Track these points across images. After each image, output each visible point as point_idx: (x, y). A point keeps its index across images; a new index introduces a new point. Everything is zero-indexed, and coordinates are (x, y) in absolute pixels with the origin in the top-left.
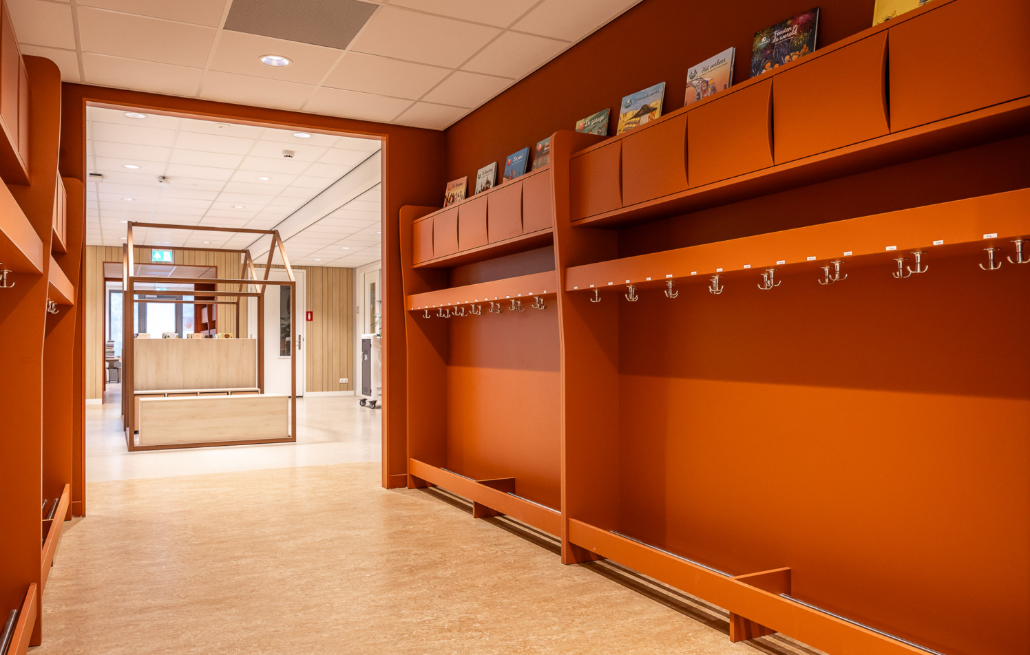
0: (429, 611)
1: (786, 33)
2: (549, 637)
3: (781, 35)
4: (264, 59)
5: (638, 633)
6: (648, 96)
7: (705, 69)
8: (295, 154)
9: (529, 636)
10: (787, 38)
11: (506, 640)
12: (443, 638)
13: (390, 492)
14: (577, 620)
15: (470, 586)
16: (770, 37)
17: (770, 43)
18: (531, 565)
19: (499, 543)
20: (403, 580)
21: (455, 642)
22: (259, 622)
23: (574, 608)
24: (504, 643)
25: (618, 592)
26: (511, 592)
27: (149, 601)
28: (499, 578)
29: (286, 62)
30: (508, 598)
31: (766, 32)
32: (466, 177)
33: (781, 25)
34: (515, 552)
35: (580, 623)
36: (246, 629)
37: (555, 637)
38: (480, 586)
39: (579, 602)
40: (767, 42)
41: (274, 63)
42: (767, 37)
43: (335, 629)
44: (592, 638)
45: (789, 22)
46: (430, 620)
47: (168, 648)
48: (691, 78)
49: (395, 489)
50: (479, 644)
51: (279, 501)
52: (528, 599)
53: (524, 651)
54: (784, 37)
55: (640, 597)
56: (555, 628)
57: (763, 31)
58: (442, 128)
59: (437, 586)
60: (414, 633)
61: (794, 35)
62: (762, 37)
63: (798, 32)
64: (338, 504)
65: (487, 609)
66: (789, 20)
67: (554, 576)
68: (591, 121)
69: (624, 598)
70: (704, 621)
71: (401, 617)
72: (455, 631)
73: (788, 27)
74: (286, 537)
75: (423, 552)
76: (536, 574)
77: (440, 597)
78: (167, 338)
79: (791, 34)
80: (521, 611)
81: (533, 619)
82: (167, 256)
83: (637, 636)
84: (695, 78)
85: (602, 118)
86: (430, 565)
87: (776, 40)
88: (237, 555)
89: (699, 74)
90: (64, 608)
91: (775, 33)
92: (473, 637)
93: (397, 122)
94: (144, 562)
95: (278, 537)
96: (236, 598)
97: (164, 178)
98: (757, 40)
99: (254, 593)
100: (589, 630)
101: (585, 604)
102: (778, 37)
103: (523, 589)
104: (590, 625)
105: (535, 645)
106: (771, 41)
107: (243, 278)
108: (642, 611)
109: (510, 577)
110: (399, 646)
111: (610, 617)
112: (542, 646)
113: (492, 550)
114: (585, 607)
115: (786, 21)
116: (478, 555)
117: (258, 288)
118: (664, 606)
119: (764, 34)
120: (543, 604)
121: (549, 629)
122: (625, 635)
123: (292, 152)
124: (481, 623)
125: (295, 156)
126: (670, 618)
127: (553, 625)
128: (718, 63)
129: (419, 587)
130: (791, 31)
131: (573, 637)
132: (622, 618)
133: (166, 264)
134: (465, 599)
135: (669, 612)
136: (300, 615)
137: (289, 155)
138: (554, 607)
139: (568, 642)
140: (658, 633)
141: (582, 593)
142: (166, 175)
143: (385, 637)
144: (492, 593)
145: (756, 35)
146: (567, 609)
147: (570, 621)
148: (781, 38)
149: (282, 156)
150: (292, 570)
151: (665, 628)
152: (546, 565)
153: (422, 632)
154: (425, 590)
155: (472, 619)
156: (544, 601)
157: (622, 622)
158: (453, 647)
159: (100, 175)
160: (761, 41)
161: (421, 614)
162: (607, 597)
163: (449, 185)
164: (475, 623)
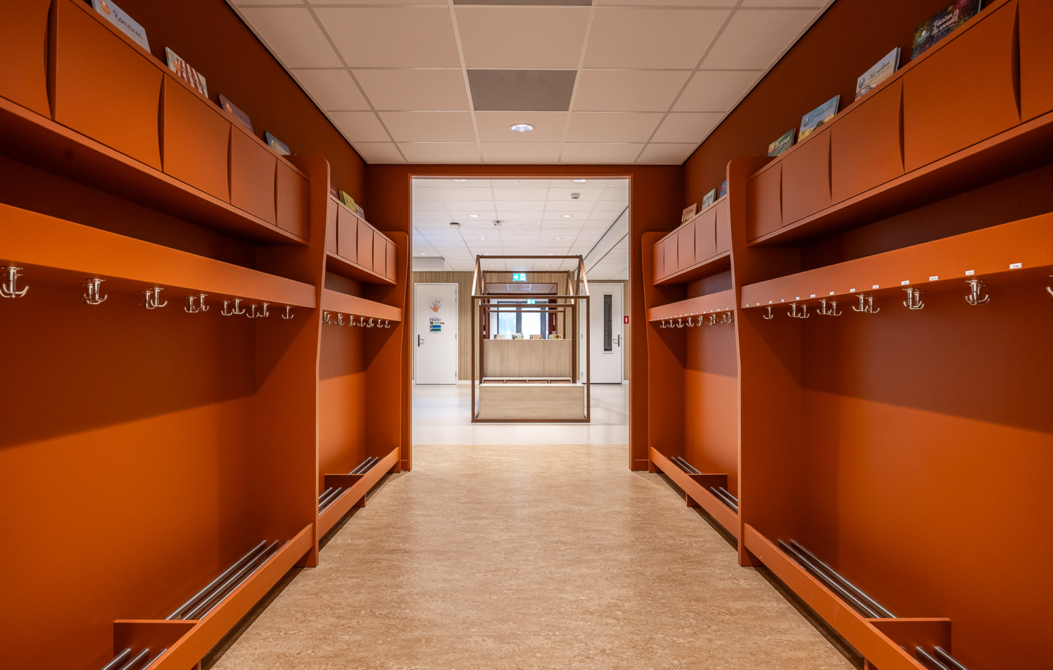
0: (588, 592)
1: (946, 22)
2: (675, 639)
3: (941, 25)
4: (514, 128)
5: (767, 654)
6: (823, 112)
7: (872, 76)
8: (581, 196)
9: (657, 634)
10: (948, 26)
11: (634, 634)
12: (582, 620)
13: (634, 474)
14: (714, 627)
15: (638, 573)
16: (930, 29)
17: (929, 37)
18: (708, 561)
19: (694, 534)
20: (587, 558)
21: (589, 625)
22: (457, 576)
23: (719, 613)
24: (631, 636)
25: (775, 605)
26: (671, 586)
27: (400, 545)
28: (670, 569)
29: (531, 128)
30: (663, 591)
31: (926, 24)
32: (696, 204)
33: (942, 13)
34: (701, 546)
35: (714, 631)
36: (444, 580)
37: (681, 640)
38: (648, 574)
39: (728, 608)
40: (927, 35)
41: (522, 130)
42: (927, 30)
43: (505, 593)
44: (716, 649)
45: (950, 8)
46: (582, 600)
47: (385, 586)
48: (860, 87)
49: (638, 472)
50: (608, 632)
51: (542, 473)
52: (681, 595)
53: (642, 648)
54: (944, 26)
55: (795, 614)
56: (687, 631)
57: (923, 24)
58: (680, 163)
59: (611, 569)
60: (563, 609)
61: (955, 22)
62: (922, 31)
63: (959, 17)
64: (585, 481)
65: (638, 598)
66: (950, 6)
67: (722, 576)
68: (779, 143)
69: (777, 612)
70: (849, 656)
71: (562, 593)
72: (596, 615)
73: (948, 14)
74: (527, 505)
75: (621, 534)
76: (706, 571)
77: (606, 579)
78: (516, 339)
79: (952, 21)
80: (666, 607)
81: (673, 617)
82: (523, 277)
83: (764, 656)
84: (863, 87)
85: (788, 138)
86: (618, 547)
87: (935, 31)
88: (482, 515)
89: (867, 82)
90: (349, 541)
91: (935, 24)
92: (607, 624)
93: (639, 162)
94: (420, 512)
95: (521, 504)
96: (456, 552)
97: (498, 222)
98: (917, 35)
99: (471, 550)
100: (719, 640)
101: (733, 610)
102: (938, 27)
103: (683, 585)
104: (723, 635)
105: (657, 645)
106: (931, 33)
107: (566, 294)
108: (787, 630)
109: (680, 570)
110: (542, 619)
111: (750, 630)
112: (662, 646)
113: (682, 541)
114: (732, 614)
115: (948, 8)
116: (667, 544)
117: (573, 301)
118: (815, 629)
119: (925, 27)
120: (693, 603)
121: (681, 630)
122: (751, 654)
123: (578, 194)
124: (623, 612)
125: (581, 197)
126: (812, 644)
127: (687, 628)
128: (884, 67)
129: (595, 566)
130: (951, 18)
131: (698, 644)
132: (761, 633)
133: (522, 283)
134: (626, 585)
135: (816, 636)
136: (489, 575)
137: (575, 196)
138: (701, 609)
139: (689, 648)
140: (789, 659)
141: (736, 599)
142: (499, 220)
143: (537, 609)
144: (653, 583)
145: (916, 30)
146: (711, 613)
147: (706, 627)
148: (941, 28)
149: (570, 197)
150: (511, 534)
151: (799, 655)
152: (722, 563)
153: (569, 610)
154: (599, 570)
155: (619, 606)
156: (695, 600)
157: (758, 638)
158: (584, 630)
159: (457, 224)
160: (921, 36)
161: (580, 592)
162: (761, 607)
163: (685, 211)
164: (619, 610)
